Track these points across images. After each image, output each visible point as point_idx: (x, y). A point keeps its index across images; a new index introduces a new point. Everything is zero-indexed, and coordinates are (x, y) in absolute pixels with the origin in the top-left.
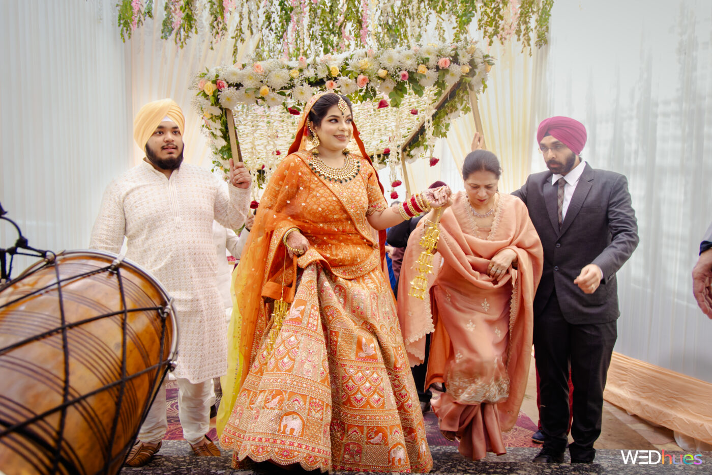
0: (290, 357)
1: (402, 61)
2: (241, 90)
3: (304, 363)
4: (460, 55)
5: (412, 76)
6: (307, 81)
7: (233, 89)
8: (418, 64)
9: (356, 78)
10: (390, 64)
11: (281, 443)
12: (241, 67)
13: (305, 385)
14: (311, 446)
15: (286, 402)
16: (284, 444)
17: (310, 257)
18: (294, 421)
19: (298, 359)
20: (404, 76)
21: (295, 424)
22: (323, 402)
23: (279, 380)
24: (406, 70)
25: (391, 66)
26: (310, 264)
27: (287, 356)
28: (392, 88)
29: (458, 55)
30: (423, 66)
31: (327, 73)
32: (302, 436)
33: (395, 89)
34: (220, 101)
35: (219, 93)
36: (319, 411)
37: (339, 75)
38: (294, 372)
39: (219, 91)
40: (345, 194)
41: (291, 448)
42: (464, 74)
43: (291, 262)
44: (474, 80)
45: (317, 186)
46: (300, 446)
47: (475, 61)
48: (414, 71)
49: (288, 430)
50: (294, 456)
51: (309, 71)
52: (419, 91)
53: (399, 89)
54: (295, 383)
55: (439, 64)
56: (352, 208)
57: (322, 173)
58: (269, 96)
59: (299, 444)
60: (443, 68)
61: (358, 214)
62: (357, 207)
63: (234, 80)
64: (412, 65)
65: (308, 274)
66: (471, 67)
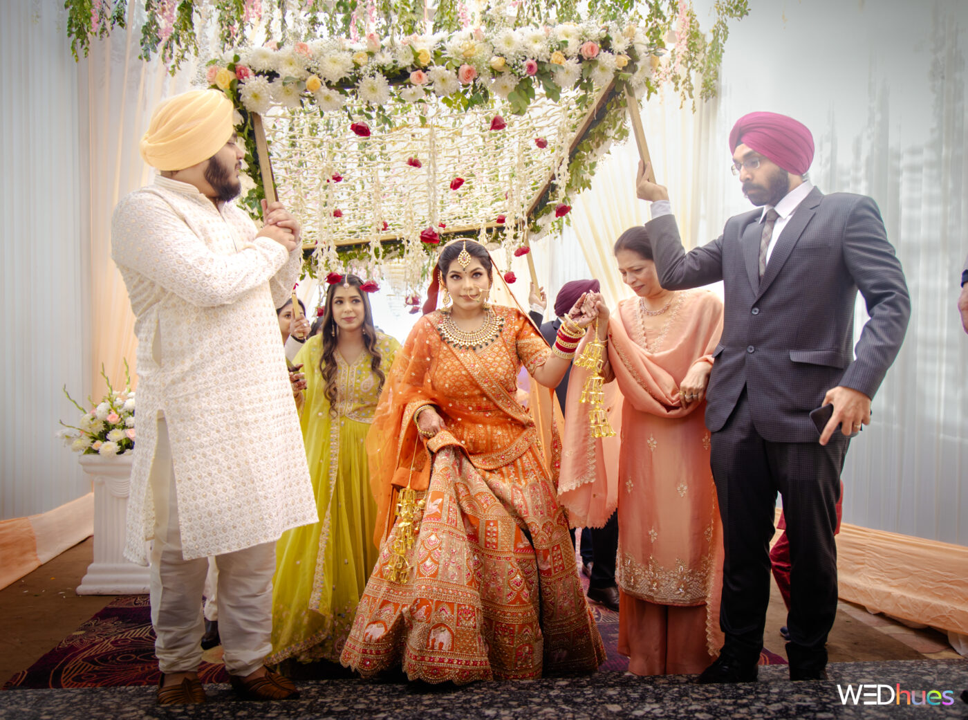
0: (433, 560)
1: (527, 45)
2: (276, 83)
3: (449, 565)
4: (614, 38)
5: (543, 68)
6: (381, 71)
7: (262, 80)
8: (552, 51)
9: (457, 68)
10: (508, 49)
11: (430, 661)
12: (275, 46)
13: (451, 591)
14: (464, 660)
15: (433, 614)
16: (433, 661)
17: (440, 441)
18: (442, 634)
19: (442, 562)
20: (531, 67)
21: (444, 637)
22: (473, 607)
23: (424, 587)
24: (533, 59)
25: (510, 51)
26: (443, 448)
27: (429, 559)
28: (513, 87)
29: (611, 39)
30: (559, 52)
31: (412, 60)
32: (452, 650)
33: (517, 88)
34: (241, 100)
35: (240, 85)
36: (470, 618)
37: (431, 64)
38: (439, 577)
39: (240, 82)
40: (477, 366)
41: (441, 664)
42: (621, 69)
43: (421, 445)
44: (635, 79)
45: (445, 356)
46: (451, 661)
47: (636, 48)
48: (545, 60)
49: (437, 644)
50: (445, 674)
51: (383, 56)
52: (553, 93)
53: (524, 90)
54: (441, 590)
55: (582, 53)
56: (486, 382)
57: (451, 339)
58: (321, 93)
59: (449, 660)
60: (588, 58)
61: (494, 389)
62: (491, 382)
63: (265, 65)
64: (542, 51)
65: (442, 460)
66: (630, 59)
